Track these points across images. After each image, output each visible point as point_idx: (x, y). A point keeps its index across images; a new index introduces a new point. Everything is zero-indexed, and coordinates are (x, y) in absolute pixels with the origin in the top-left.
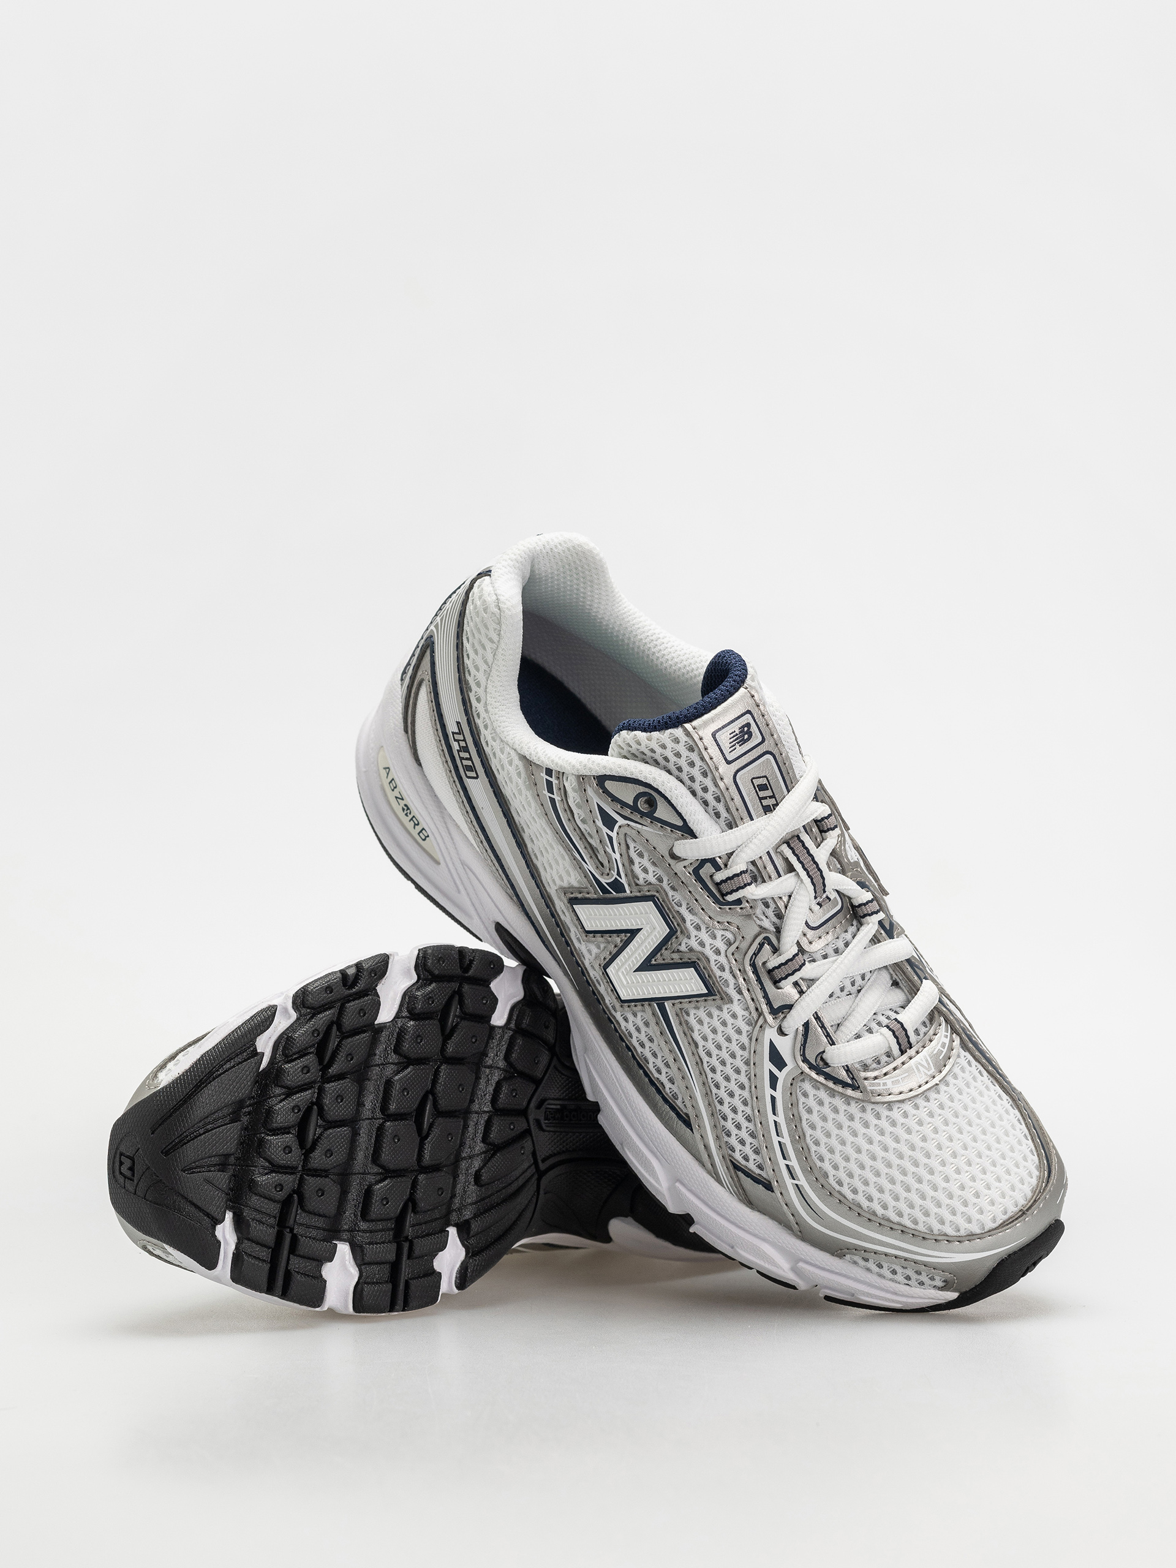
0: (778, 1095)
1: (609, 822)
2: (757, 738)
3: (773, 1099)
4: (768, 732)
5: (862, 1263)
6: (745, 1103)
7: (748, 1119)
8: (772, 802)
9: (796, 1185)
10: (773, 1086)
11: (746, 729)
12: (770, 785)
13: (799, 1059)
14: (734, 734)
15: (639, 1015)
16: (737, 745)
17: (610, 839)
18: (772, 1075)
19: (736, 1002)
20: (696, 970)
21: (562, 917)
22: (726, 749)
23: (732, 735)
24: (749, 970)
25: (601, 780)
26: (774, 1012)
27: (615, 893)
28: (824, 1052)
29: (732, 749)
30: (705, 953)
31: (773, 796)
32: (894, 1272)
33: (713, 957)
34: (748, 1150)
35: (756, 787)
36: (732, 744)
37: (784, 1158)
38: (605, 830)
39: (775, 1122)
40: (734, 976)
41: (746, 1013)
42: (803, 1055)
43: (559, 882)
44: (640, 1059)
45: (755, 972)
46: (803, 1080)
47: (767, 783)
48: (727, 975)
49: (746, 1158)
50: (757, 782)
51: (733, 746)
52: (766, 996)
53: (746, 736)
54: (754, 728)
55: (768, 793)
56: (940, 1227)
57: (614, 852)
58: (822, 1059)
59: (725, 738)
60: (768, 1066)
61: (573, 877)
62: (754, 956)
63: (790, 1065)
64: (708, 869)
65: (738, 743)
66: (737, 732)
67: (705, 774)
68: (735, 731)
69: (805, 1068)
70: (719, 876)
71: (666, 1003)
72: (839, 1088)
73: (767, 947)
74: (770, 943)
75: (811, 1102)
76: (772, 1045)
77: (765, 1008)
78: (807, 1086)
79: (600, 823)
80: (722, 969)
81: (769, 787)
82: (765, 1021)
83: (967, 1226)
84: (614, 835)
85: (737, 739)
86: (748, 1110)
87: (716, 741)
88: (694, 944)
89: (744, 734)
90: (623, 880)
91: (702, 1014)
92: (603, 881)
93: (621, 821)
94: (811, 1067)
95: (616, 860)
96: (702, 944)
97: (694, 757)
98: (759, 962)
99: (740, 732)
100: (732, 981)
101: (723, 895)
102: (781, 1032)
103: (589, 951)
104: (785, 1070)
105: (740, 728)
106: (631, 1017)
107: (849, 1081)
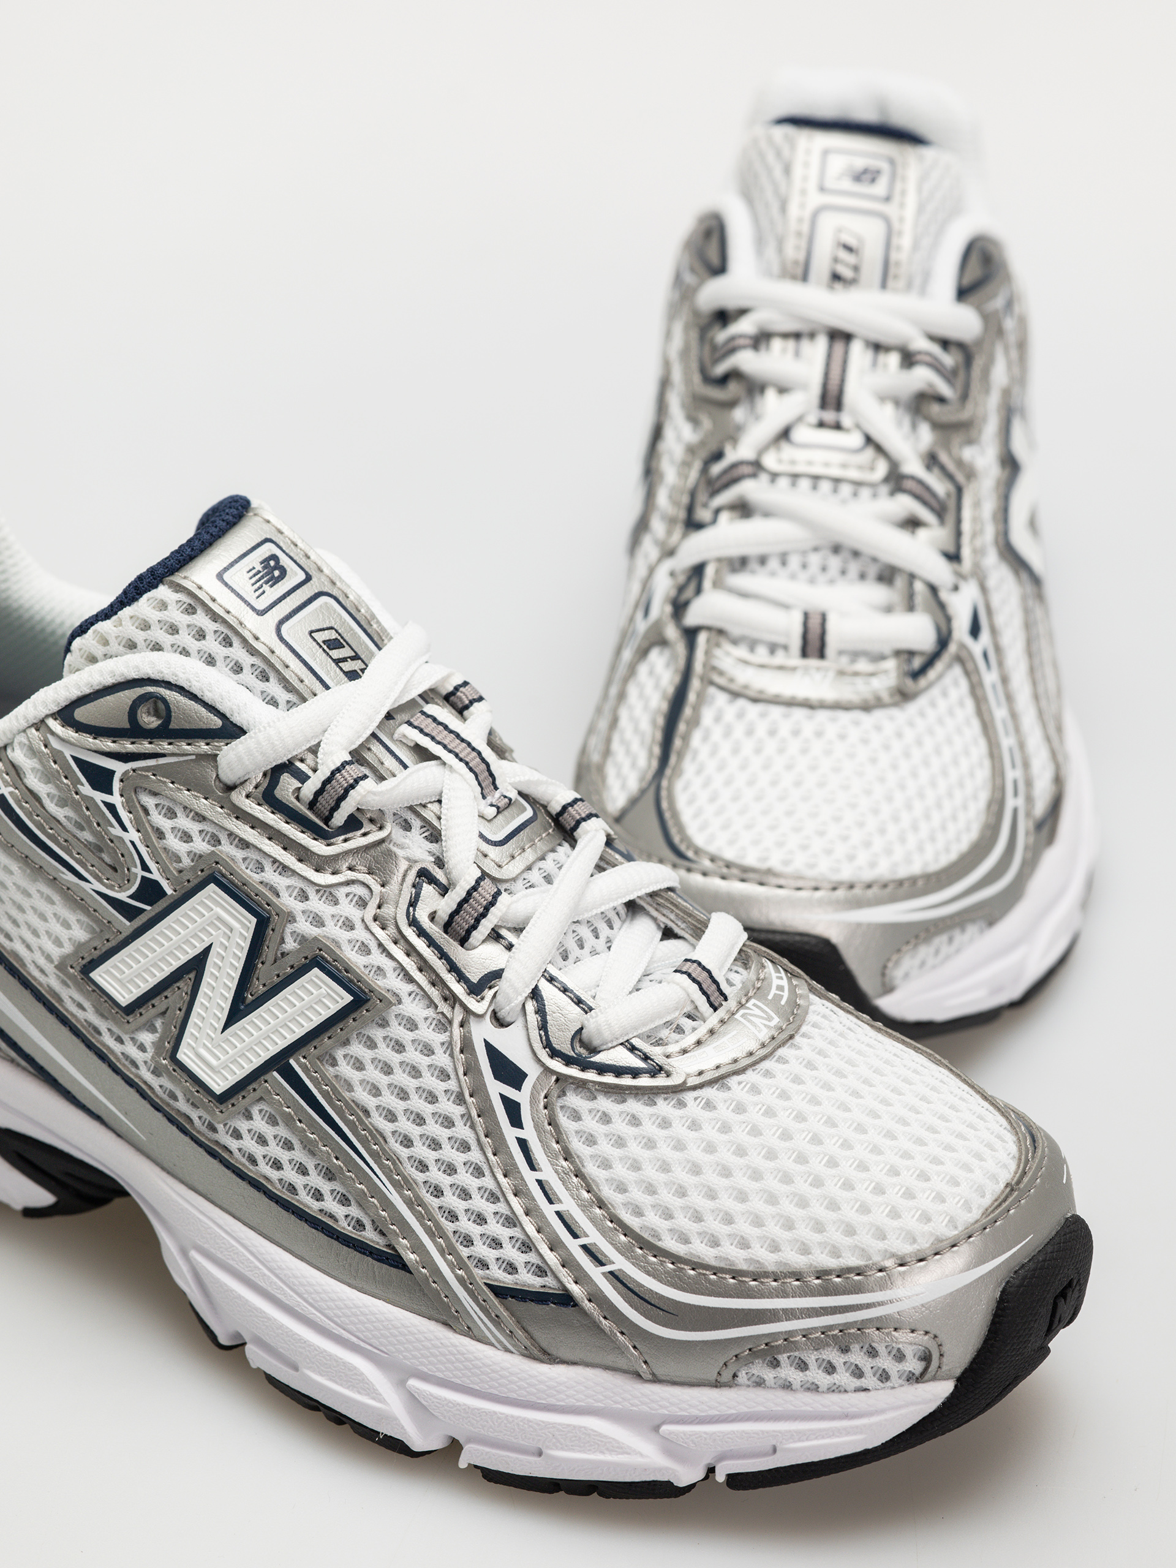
0: (529, 1133)
1: (101, 779)
2: (295, 576)
3: (523, 1144)
4: (313, 566)
5: (769, 1375)
6: (478, 1172)
7: (493, 1198)
8: (356, 665)
9: (611, 1273)
10: (516, 1120)
11: (272, 563)
12: (345, 640)
13: (543, 1055)
14: (254, 572)
15: (255, 1111)
16: (266, 587)
17: (111, 808)
18: (507, 1102)
19: (406, 1000)
20: (323, 969)
21: (80, 1014)
22: (251, 597)
23: (251, 573)
24: (410, 934)
25: (66, 714)
26: (475, 989)
27: (148, 908)
28: (582, 1029)
29: (258, 593)
30: (329, 935)
31: (356, 657)
32: (830, 1369)
33: (342, 935)
34: (511, 1252)
35: (322, 644)
36: (258, 584)
37: (575, 1236)
38: (99, 797)
39: (540, 1182)
40: (390, 956)
41: (430, 1012)
42: (548, 1045)
43: (56, 953)
44: (281, 1192)
45: (422, 933)
46: (563, 1094)
47: (339, 638)
48: (377, 958)
49: (511, 1268)
50: (320, 637)
51: (259, 588)
52: (453, 968)
53: (277, 573)
54: (285, 561)
55: (345, 652)
56: (881, 1245)
57: (125, 829)
58: (583, 1044)
59: (240, 577)
60: (496, 1088)
61: (75, 926)
62: (411, 909)
63: (533, 1072)
64: (287, 785)
65: (266, 582)
66: (259, 567)
67: (227, 642)
68: (254, 568)
69: (557, 1065)
70: (309, 789)
71: (292, 1062)
72: (627, 1081)
73: (428, 889)
74: (432, 880)
75: (590, 1124)
76: (491, 1050)
77: (459, 989)
78: (574, 1100)
79: (86, 789)
80: (365, 950)
81: (344, 643)
82: (467, 1010)
83: (927, 1228)
84: (116, 799)
85: (262, 577)
86: (488, 1182)
87: (226, 585)
88: (304, 926)
89: (272, 571)
90: (156, 875)
91: (357, 1049)
92: (123, 896)
93: (120, 768)
94: (568, 1061)
95: (133, 843)
96: (318, 921)
97: (201, 619)
98: (422, 914)
99: (264, 568)
100: (387, 964)
101: (327, 820)
102: (500, 1022)
103: (142, 1048)
104: (528, 1085)
105: (262, 563)
106: (243, 1126)
107: (641, 1064)
